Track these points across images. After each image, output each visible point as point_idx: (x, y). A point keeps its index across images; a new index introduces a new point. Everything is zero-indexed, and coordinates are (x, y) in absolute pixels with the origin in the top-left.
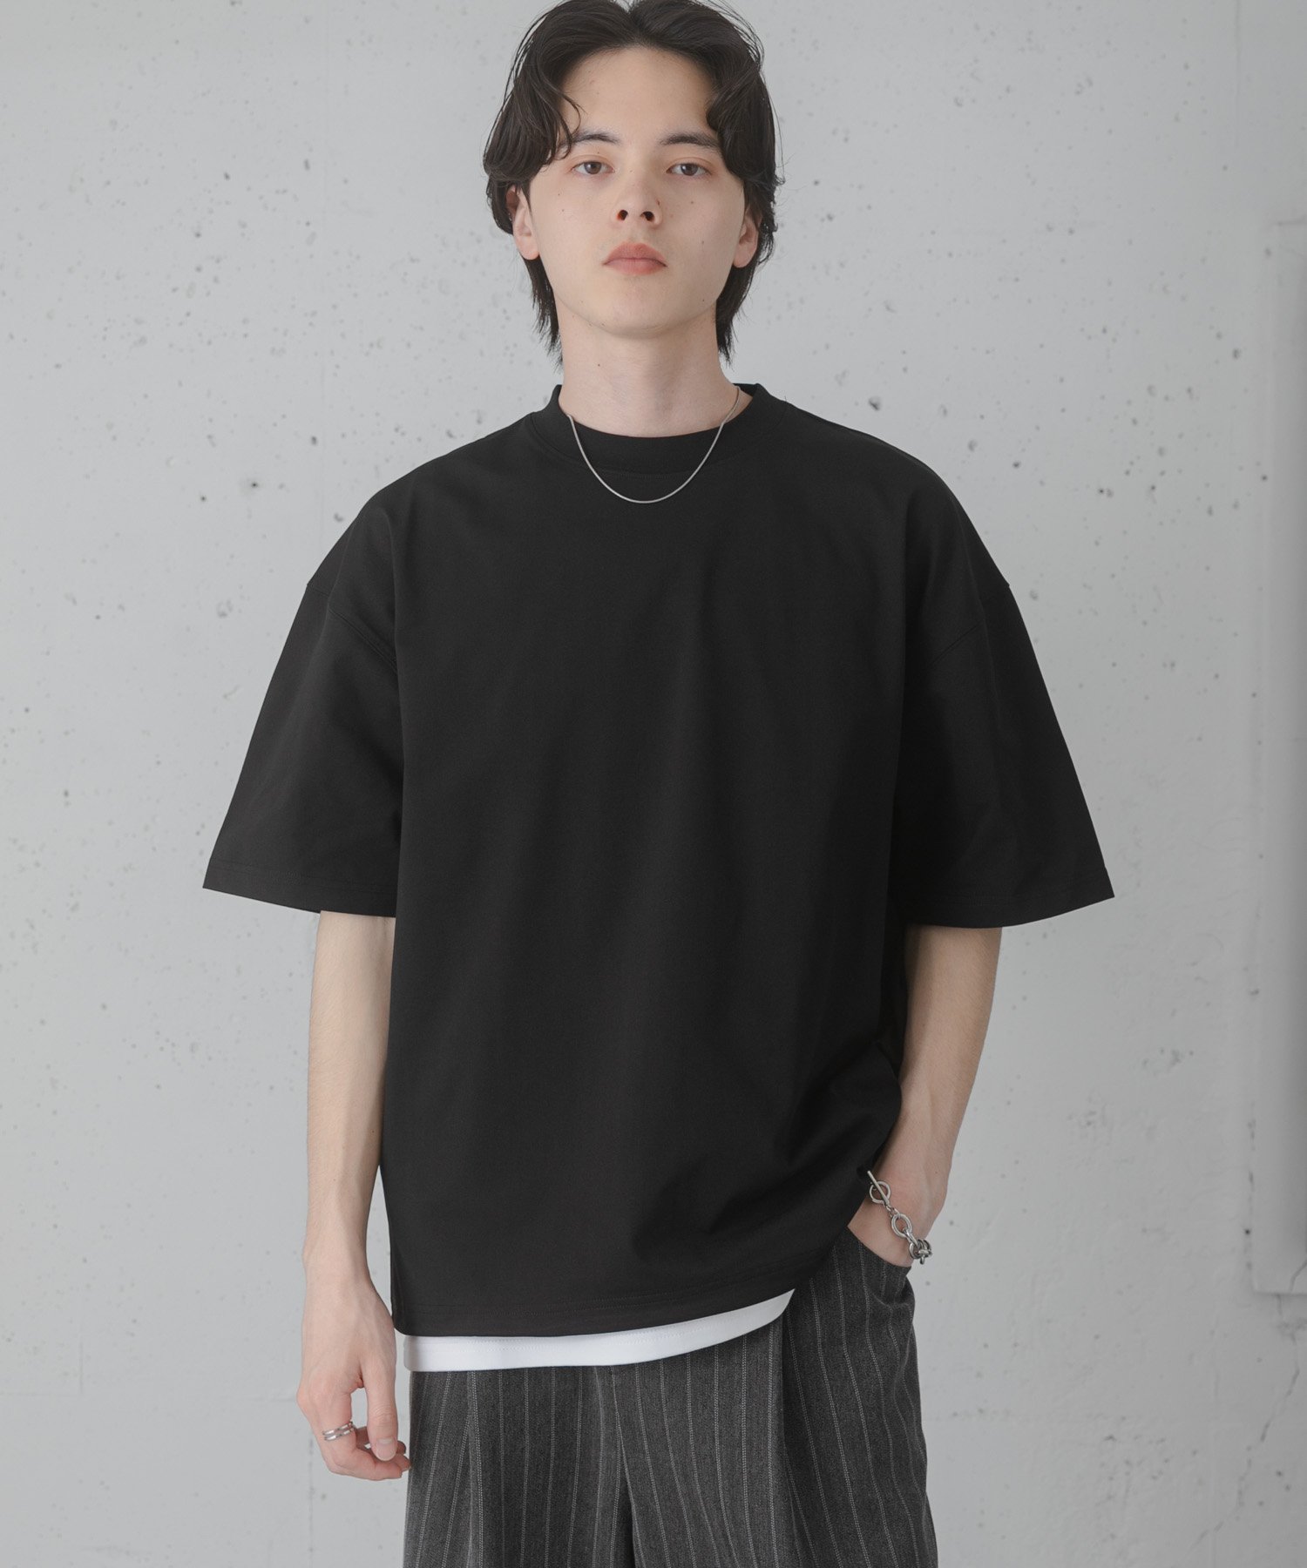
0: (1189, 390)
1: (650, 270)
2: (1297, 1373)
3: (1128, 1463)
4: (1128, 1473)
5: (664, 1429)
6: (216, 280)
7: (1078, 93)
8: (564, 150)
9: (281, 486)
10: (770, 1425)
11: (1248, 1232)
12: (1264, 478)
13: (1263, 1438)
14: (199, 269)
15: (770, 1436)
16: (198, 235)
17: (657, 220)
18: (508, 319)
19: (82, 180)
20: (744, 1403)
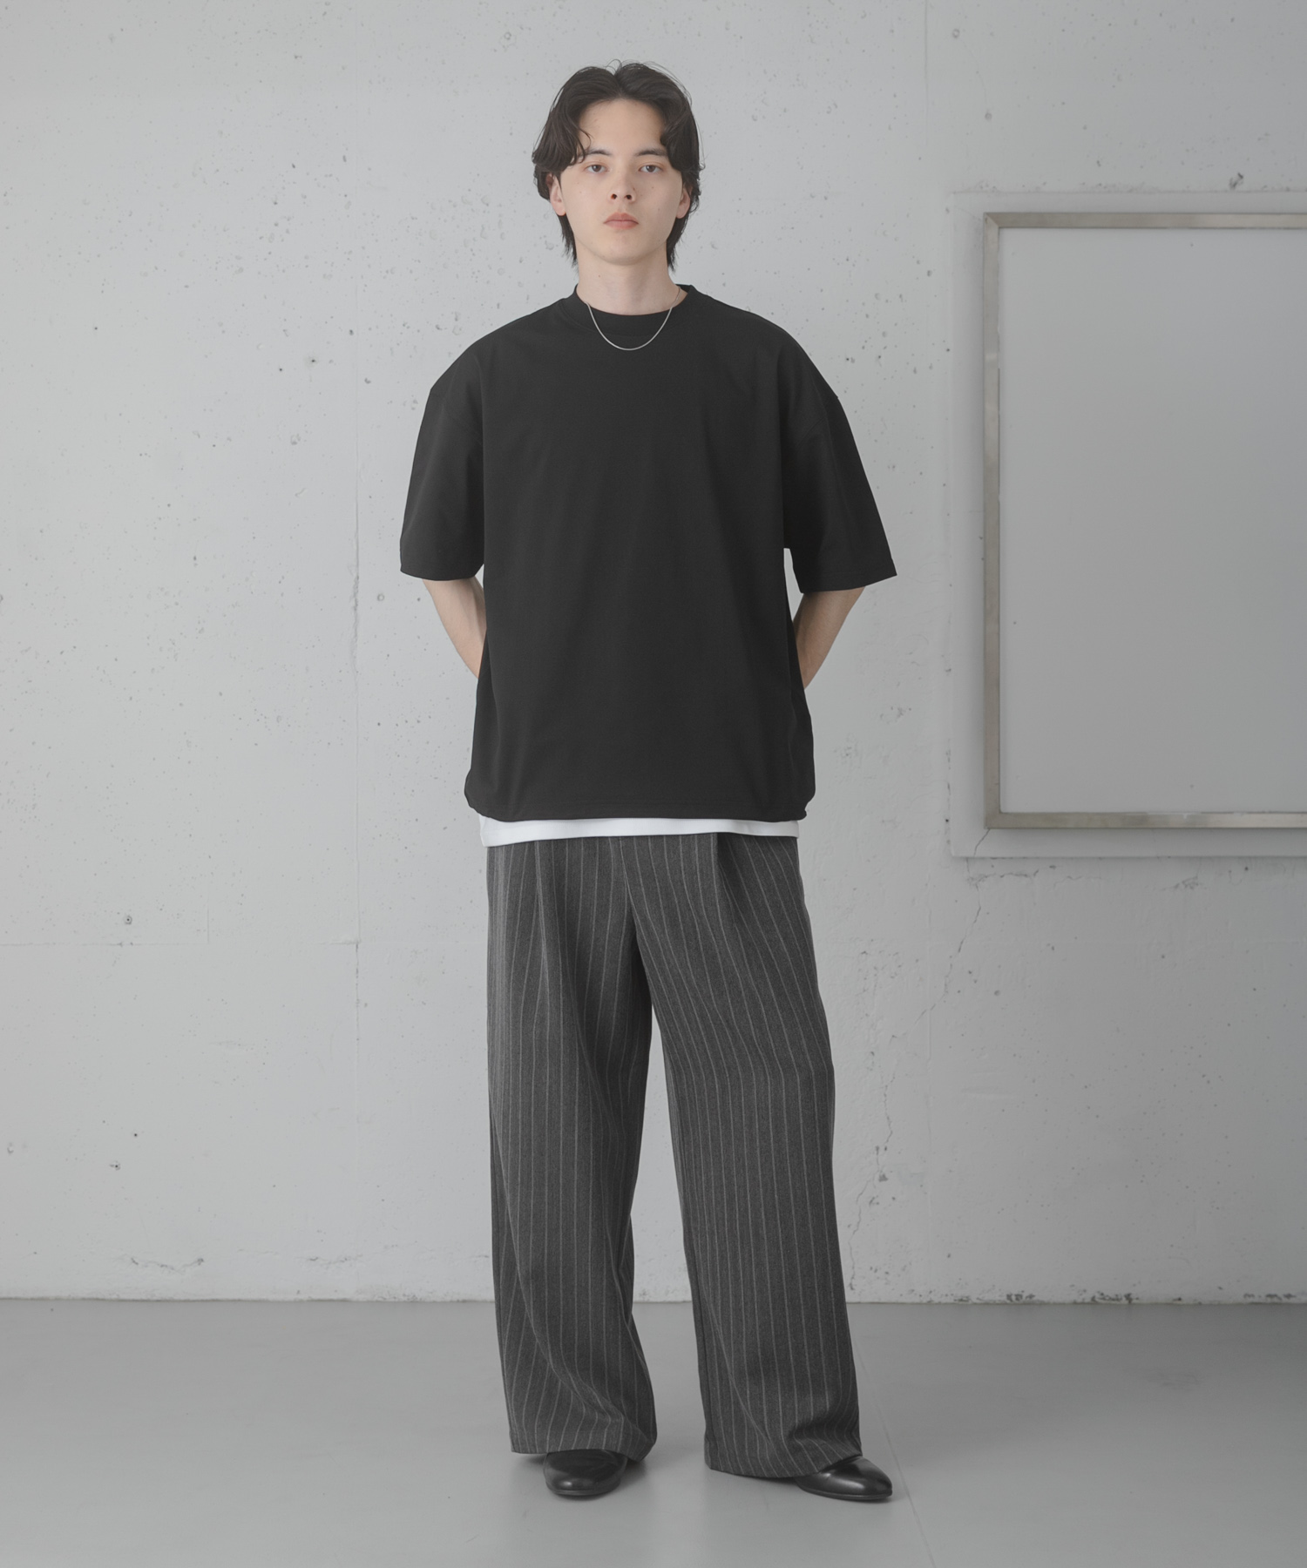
0: (901, 296)
1: (630, 227)
2: (980, 909)
3: (875, 968)
4: (876, 975)
5: (652, 869)
6: (287, 231)
7: (828, 112)
8: (580, 159)
9: (331, 361)
10: (713, 860)
11: (947, 821)
12: (948, 350)
13: (959, 950)
14: (276, 225)
15: (713, 866)
16: (276, 203)
17: (633, 199)
18: (474, 254)
19: (200, 169)
20: (697, 850)
